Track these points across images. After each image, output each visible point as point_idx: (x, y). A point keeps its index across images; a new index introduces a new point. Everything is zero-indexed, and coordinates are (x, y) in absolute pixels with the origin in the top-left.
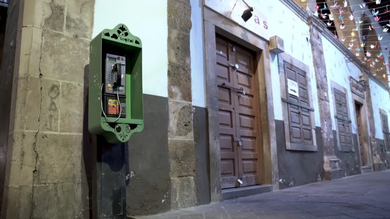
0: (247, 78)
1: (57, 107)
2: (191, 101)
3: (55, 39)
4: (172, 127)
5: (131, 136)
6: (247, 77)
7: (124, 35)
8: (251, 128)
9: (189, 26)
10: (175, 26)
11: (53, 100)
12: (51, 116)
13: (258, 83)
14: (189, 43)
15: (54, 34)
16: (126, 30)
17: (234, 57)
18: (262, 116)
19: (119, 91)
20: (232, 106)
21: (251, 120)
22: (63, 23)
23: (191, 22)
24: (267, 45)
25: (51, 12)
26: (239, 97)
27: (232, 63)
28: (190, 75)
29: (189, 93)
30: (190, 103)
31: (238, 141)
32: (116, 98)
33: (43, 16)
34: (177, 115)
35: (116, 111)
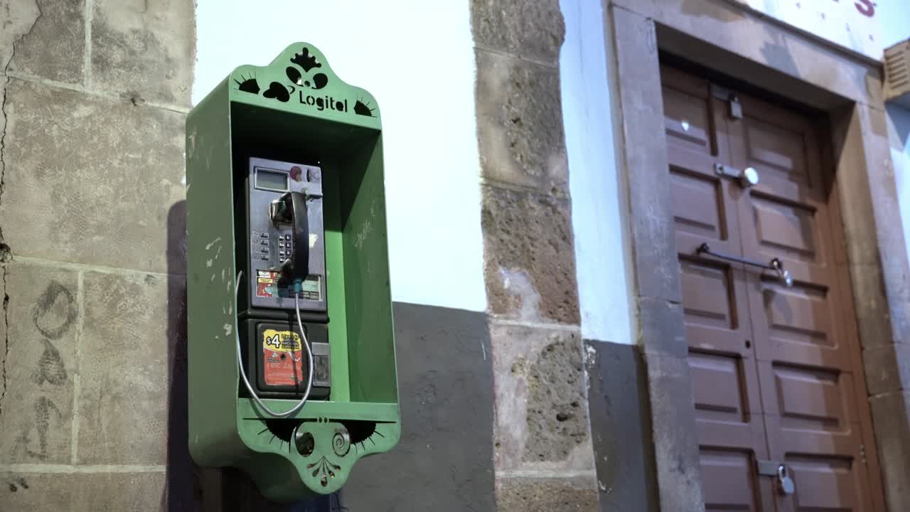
0: (796, 219)
1: (67, 367)
2: (576, 320)
3: (53, 111)
4: (507, 428)
5: (355, 470)
6: (796, 214)
7: (313, 84)
8: (830, 422)
9: (555, 33)
10: (500, 37)
11: (52, 341)
12: (44, 404)
13: (844, 236)
14: (559, 101)
15: (48, 93)
16: (319, 65)
17: (738, 141)
18: (870, 369)
19: (301, 297)
20: (742, 333)
21: (825, 387)
22: (80, 51)
23: (561, 18)
24: (874, 82)
25: (36, 9)
26: (768, 297)
27: (731, 165)
28: (567, 221)
29: (567, 293)
30: (573, 328)
31: (778, 476)
32: (291, 325)
33: (4, 27)
34: (525, 378)
35: (292, 375)
